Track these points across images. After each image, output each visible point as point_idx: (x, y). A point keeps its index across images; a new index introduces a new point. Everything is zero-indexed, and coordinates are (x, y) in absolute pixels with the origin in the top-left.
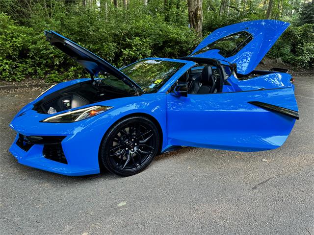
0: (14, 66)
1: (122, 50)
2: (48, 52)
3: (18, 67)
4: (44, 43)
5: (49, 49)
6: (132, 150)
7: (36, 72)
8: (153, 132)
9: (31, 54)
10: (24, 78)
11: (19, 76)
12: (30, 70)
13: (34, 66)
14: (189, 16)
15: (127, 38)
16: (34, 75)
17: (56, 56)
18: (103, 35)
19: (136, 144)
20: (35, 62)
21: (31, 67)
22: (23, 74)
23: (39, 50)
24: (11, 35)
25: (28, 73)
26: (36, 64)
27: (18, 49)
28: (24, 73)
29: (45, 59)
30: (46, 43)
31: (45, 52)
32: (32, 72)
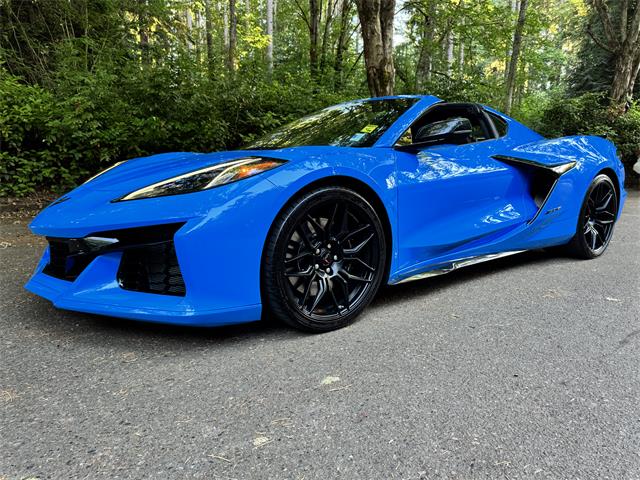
0: (13, 164)
1: (242, 136)
2: (88, 134)
3: (21, 166)
4: (79, 116)
5: (89, 130)
6: (328, 270)
7: (58, 177)
8: (373, 229)
9: (50, 140)
10: (32, 190)
11: (22, 185)
12: (47, 173)
13: (55, 165)
14: (368, 75)
15: (249, 114)
16: (54, 184)
17: (103, 144)
18: (202, 105)
19: (335, 257)
20: (56, 156)
21: (49, 167)
22: (31, 181)
23: (67, 131)
24: (9, 99)
25: (41, 179)
26: (61, 161)
27: (21, 129)
28: (33, 179)
29: (79, 151)
30: (84, 117)
31: (80, 134)
32: (52, 176)
